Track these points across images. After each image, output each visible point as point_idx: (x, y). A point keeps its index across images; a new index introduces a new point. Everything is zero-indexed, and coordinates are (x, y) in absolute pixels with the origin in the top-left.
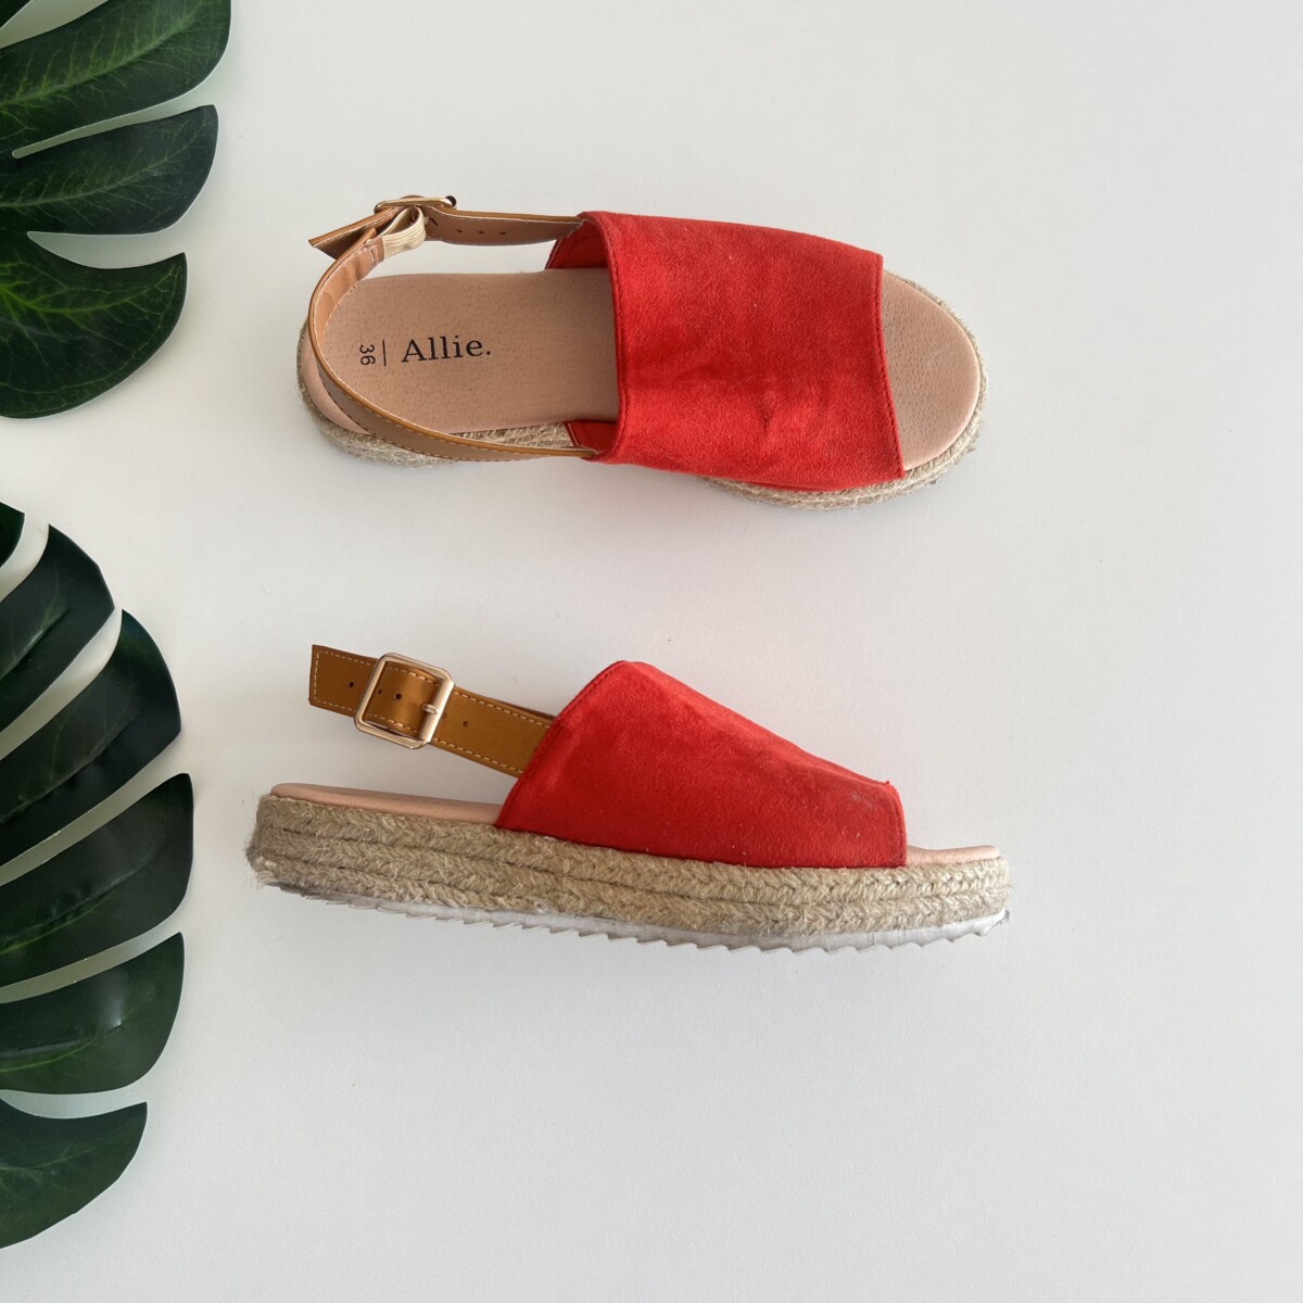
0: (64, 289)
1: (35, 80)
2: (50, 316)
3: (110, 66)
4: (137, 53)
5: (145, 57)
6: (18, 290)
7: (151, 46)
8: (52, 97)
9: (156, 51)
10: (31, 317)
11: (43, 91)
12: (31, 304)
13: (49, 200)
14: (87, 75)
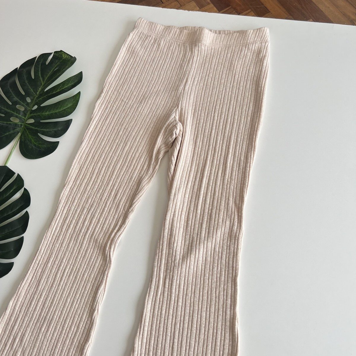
0: (41, 142)
1: (46, 112)
2: (38, 146)
3: (57, 111)
4: (61, 110)
5: (62, 110)
6: (34, 141)
7: (64, 109)
8: (48, 114)
9: (64, 110)
10: (35, 145)
11: (47, 113)
12: (35, 143)
13: (43, 130)
14: (54, 112)
